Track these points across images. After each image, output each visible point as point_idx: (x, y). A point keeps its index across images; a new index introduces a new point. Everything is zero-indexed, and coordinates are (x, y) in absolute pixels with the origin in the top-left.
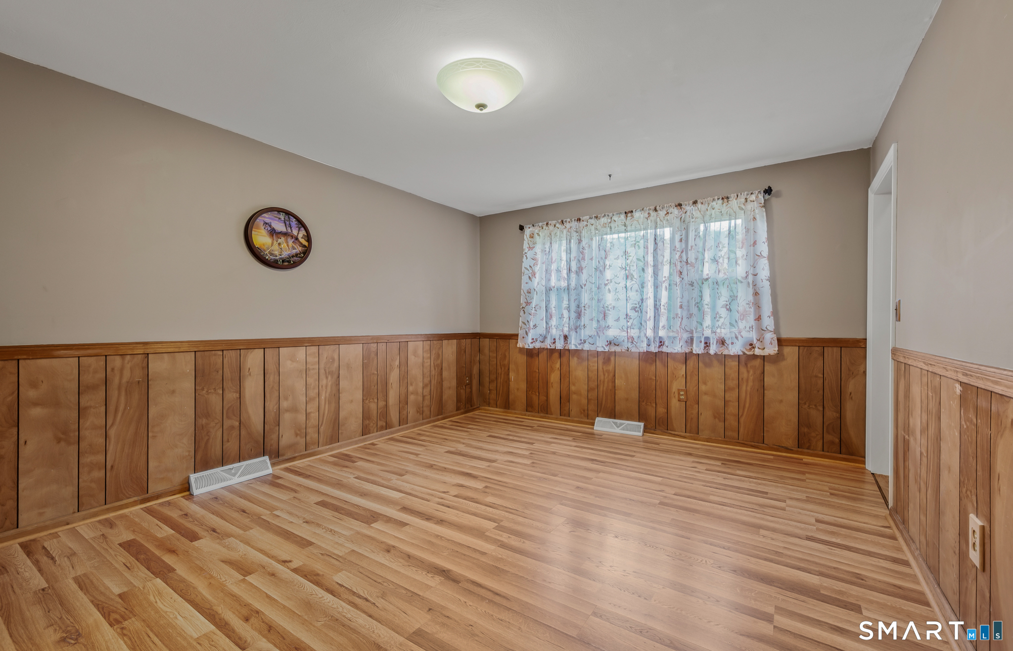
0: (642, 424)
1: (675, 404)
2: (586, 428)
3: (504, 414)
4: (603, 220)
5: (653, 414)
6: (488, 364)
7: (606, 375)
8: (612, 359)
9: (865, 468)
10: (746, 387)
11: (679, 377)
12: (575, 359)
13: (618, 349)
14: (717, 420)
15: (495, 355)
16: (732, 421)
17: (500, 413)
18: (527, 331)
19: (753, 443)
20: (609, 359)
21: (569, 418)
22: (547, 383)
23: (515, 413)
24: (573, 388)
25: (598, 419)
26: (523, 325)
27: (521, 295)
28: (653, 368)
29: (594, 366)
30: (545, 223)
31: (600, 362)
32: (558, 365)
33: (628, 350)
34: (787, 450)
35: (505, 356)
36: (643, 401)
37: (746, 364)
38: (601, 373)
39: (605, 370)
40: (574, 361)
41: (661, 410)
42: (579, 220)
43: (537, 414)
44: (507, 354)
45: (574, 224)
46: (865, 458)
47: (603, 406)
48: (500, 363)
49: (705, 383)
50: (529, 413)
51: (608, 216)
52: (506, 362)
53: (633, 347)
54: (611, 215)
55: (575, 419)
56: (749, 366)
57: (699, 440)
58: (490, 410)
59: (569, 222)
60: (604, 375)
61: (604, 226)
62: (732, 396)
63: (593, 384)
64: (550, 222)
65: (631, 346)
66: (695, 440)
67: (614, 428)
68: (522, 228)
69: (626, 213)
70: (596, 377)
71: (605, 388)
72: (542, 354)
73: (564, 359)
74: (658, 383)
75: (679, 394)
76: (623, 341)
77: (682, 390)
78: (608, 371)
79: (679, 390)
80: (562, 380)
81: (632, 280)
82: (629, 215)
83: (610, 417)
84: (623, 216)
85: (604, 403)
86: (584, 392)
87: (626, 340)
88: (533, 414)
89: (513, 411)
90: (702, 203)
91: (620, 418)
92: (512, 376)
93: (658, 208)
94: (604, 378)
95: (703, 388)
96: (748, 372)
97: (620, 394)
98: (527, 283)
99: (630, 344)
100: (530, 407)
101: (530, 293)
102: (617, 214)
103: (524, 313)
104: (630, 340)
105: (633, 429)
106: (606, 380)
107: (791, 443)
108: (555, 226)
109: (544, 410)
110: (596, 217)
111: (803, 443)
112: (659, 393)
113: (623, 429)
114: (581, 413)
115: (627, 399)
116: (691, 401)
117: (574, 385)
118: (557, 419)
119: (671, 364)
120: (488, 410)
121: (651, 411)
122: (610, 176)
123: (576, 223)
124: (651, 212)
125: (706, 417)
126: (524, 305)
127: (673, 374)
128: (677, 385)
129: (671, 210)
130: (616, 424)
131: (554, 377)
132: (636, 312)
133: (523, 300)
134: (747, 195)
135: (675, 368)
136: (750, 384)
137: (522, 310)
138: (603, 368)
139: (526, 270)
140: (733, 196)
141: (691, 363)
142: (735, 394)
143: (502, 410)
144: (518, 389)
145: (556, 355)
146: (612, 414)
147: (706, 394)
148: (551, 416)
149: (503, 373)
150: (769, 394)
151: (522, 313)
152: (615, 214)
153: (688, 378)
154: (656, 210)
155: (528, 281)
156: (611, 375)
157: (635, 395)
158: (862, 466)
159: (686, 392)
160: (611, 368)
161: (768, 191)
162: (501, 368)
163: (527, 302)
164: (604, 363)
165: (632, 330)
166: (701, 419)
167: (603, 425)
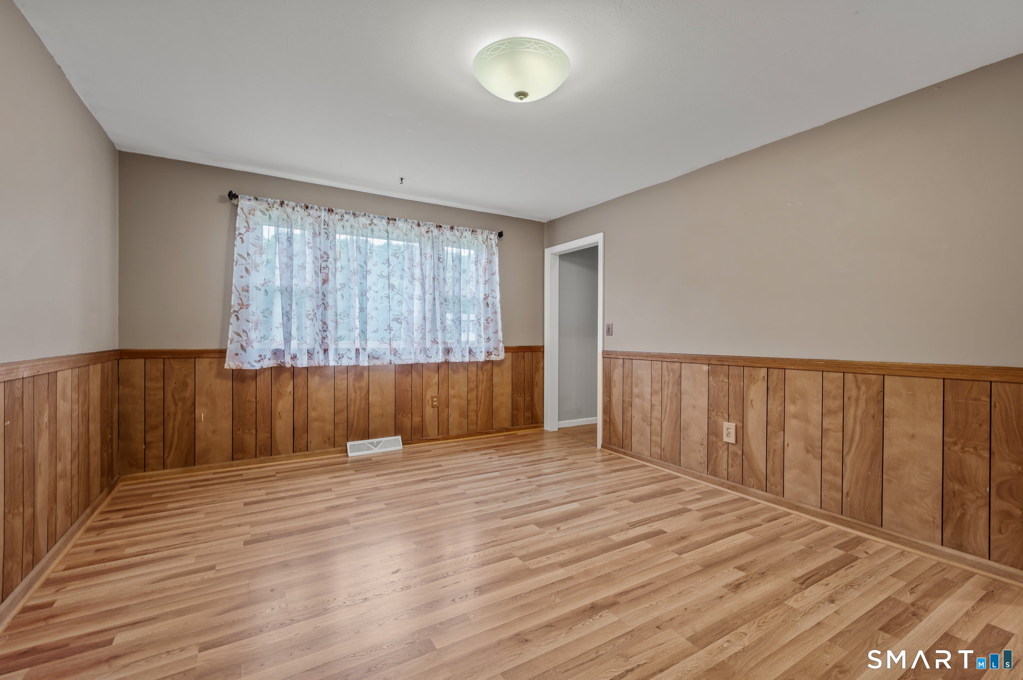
0: (399, 437)
1: (429, 411)
2: (335, 457)
3: (186, 475)
4: (363, 220)
5: (409, 425)
6: (141, 402)
7: (358, 393)
8: (366, 374)
9: (544, 430)
10: (482, 386)
11: (432, 385)
12: (317, 378)
13: (378, 363)
14: (462, 417)
15: (161, 384)
16: (473, 417)
17: (177, 476)
18: (244, 345)
19: (487, 431)
20: (361, 375)
21: (307, 453)
22: (271, 415)
23: (210, 468)
24: (313, 414)
25: (349, 444)
26: (236, 337)
27: (231, 292)
28: (409, 379)
29: (342, 383)
30: (278, 201)
31: (351, 378)
32: (290, 388)
33: (391, 363)
34: (507, 430)
35: (185, 385)
36: (400, 414)
37: (482, 368)
38: (351, 391)
39: (356, 387)
40: (314, 381)
41: (417, 419)
42: (330, 211)
43: (254, 460)
44: (190, 381)
45: (324, 214)
46: (543, 423)
47: (354, 429)
48: (173, 396)
49: (453, 388)
50: (238, 462)
51: (369, 216)
52: (188, 393)
53: (396, 359)
54: (372, 216)
55: (317, 451)
56: (483, 369)
57: (450, 439)
58: (151, 477)
59: (317, 210)
60: (356, 392)
61: (365, 226)
62: (473, 395)
63: (341, 405)
64: (286, 202)
65: (394, 359)
66: (446, 440)
67: (372, 449)
68: (232, 196)
69: (388, 219)
70: (346, 396)
71: (356, 408)
72: (262, 376)
73: (300, 380)
74: (413, 394)
75: (433, 401)
76: (385, 354)
77: (435, 397)
78: (361, 388)
79: (432, 397)
80: (296, 406)
81: (393, 290)
82: (391, 222)
83: (363, 439)
84: (385, 222)
85: (355, 424)
86: (329, 417)
87: (388, 352)
88: (246, 461)
89: (204, 466)
90: (458, 230)
91: (375, 436)
92: (201, 414)
93: (421, 223)
94: (356, 396)
95: (452, 392)
96: (483, 374)
97: (375, 411)
98: (242, 277)
99: (392, 356)
100: (238, 452)
101: (247, 291)
102: (379, 217)
103: (238, 319)
104: (393, 353)
105: (392, 444)
106: (358, 398)
107: (507, 424)
108: (294, 209)
109: (268, 450)
110: (354, 214)
111: (515, 423)
112: (414, 403)
113: (381, 447)
114: (325, 442)
115: (382, 415)
116: (443, 405)
117: (314, 410)
118: (289, 458)
119: (426, 373)
120: (144, 477)
121: (407, 422)
122: (402, 179)
123: (326, 213)
124: (414, 226)
125: (454, 417)
126: (236, 308)
127: (428, 383)
128: (431, 392)
129: (432, 228)
130: (372, 444)
131: (284, 405)
132: (399, 323)
133: (234, 301)
134: (488, 233)
135: (429, 377)
136: (485, 384)
137: (233, 315)
138: (354, 385)
139: (240, 259)
140: (479, 231)
141: (442, 371)
142: (474, 394)
143: (179, 470)
144: (214, 432)
145: (287, 376)
146: (366, 435)
147: (454, 397)
148: (279, 456)
149: (180, 411)
150: (496, 390)
151: (233, 319)
152: (376, 216)
153: (440, 385)
154: (419, 225)
155: (244, 274)
156: (365, 392)
157: (391, 409)
158: (542, 429)
159: (438, 398)
160: (364, 383)
161: (500, 235)
162: (176, 405)
163: (243, 304)
164: (355, 379)
165: (394, 342)
166: (451, 420)
167: (357, 449)
